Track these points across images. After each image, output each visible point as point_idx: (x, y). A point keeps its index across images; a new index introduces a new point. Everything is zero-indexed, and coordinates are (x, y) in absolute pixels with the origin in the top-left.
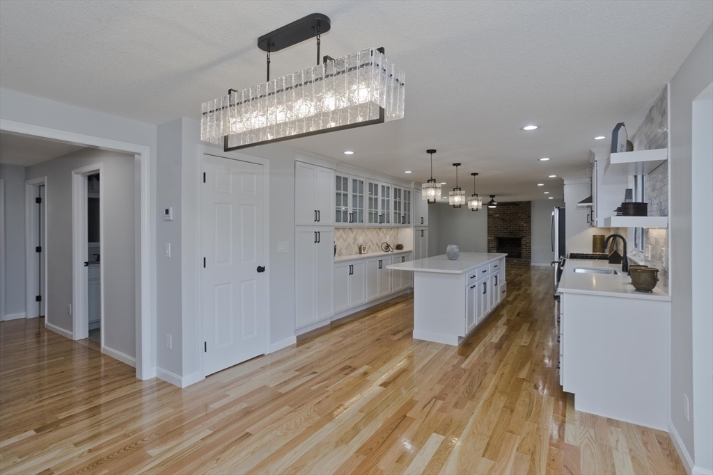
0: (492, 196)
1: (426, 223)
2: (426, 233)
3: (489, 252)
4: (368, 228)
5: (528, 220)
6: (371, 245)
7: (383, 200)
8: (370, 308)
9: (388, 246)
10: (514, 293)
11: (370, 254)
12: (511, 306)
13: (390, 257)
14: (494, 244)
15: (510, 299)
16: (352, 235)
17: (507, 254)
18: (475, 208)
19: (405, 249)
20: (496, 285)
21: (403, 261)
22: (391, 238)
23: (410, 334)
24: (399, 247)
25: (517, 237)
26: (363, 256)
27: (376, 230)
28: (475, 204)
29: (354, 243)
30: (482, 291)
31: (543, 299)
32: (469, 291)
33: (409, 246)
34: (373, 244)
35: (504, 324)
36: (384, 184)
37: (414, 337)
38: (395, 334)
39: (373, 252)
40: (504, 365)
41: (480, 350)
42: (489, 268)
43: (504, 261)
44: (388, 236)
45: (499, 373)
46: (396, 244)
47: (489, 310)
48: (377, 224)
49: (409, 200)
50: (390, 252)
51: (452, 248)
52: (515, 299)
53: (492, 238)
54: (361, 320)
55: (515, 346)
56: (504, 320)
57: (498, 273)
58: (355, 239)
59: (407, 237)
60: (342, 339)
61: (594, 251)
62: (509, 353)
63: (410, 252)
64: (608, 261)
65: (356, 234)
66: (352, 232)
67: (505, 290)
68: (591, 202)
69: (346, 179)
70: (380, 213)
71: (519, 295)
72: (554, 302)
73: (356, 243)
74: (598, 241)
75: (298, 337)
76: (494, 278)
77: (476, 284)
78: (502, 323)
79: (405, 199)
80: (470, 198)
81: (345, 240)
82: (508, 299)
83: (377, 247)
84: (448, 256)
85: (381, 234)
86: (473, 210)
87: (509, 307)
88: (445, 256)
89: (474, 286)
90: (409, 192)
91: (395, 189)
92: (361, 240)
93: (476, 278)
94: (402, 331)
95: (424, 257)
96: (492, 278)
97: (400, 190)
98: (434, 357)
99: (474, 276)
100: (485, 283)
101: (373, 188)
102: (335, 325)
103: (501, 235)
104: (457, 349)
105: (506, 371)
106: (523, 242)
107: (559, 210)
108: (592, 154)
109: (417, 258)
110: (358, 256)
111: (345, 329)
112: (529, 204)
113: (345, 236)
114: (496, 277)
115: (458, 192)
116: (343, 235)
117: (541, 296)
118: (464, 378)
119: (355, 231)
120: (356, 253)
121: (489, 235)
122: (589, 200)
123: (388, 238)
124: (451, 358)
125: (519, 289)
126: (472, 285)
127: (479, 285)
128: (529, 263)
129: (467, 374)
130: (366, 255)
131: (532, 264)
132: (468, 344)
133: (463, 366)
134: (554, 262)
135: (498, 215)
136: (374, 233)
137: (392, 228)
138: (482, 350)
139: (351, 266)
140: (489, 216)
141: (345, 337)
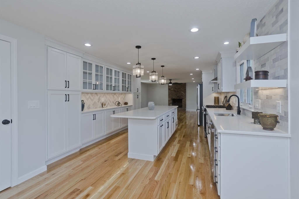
0: (170, 80)
1: (140, 91)
2: (140, 97)
3: (169, 105)
4: (108, 94)
5: (185, 91)
6: (110, 103)
7: (115, 79)
8: (107, 138)
9: (119, 103)
10: (180, 124)
11: (109, 107)
12: (180, 131)
13: (120, 109)
14: (171, 102)
15: (179, 128)
16: (97, 97)
17: (178, 106)
18: (163, 83)
19: (129, 105)
20: (173, 122)
21: (127, 111)
22: (121, 98)
23: (126, 155)
24: (126, 103)
25: (180, 98)
26: (104, 108)
27: (112, 95)
28: (163, 81)
29: (98, 102)
30: (167, 127)
31: (194, 127)
32: (159, 128)
33: (131, 103)
34: (111, 102)
35: (178, 143)
36: (116, 70)
37: (128, 157)
38: (117, 155)
39: (110, 106)
40: (180, 174)
41: (166, 163)
42: (170, 114)
43: (177, 110)
44: (119, 98)
45: (177, 182)
46: (124, 102)
47: (170, 136)
48: (112, 91)
49: (131, 79)
50: (120, 106)
51: (151, 104)
52: (181, 127)
53: (170, 99)
54: (100, 146)
55: (185, 158)
56: (177, 140)
57: (174, 116)
58: (99, 99)
59: (130, 98)
60: (82, 162)
61: (215, 104)
62: (182, 163)
63: (132, 106)
64: (225, 109)
65: (100, 97)
66: (97, 95)
67: (177, 124)
68: (217, 80)
69: (91, 64)
70: (113, 85)
71: (183, 125)
72: (198, 128)
73: (100, 102)
74: (217, 99)
75: (48, 166)
76: (172, 119)
77: (164, 124)
78: (177, 143)
79: (128, 79)
80: (160, 78)
81: (92, 100)
82: (178, 128)
83: (113, 104)
84: (149, 108)
85: (115, 96)
86: (162, 84)
87: (179, 132)
88: (147, 108)
89: (163, 125)
90: (131, 75)
91: (123, 73)
92: (103, 100)
93: (164, 120)
94: (122, 152)
95: (138, 108)
96: (171, 119)
97: (125, 74)
98: (138, 172)
99: (162, 119)
100: (168, 123)
101: (109, 71)
102: (82, 151)
103: (174, 98)
104: (153, 164)
105: (182, 180)
106: (183, 101)
107: (200, 85)
108: (219, 55)
109: (135, 109)
110: (101, 109)
111: (88, 153)
112: (185, 84)
113: (92, 98)
114: (173, 118)
115: (154, 73)
116: (91, 97)
117: (192, 125)
118: (156, 190)
119: (99, 95)
120: (100, 107)
121: (169, 98)
122: (216, 79)
123: (120, 99)
124: (148, 173)
125: (183, 122)
126: (161, 125)
127: (165, 124)
128: (185, 109)
129: (158, 185)
130: (106, 108)
131: (187, 110)
132: (159, 159)
133: (156, 179)
134: (198, 109)
135: (172, 89)
136: (111, 96)
137: (122, 94)
138: (167, 163)
139: (94, 115)
140: (169, 89)
141: (85, 161)
